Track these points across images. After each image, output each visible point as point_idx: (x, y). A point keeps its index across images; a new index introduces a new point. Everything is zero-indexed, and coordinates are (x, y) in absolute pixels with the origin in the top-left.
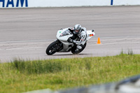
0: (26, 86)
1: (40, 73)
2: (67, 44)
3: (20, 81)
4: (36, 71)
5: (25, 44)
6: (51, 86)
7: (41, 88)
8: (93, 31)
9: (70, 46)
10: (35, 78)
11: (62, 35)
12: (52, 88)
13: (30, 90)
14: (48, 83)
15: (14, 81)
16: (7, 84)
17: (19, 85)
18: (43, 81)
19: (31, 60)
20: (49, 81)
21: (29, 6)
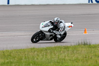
2: (48, 34)
8: (72, 23)
9: (51, 35)
11: (44, 27)
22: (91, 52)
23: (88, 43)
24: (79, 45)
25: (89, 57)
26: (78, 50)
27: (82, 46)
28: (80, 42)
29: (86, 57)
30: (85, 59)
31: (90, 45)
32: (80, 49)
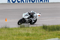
0: (48, 37)
1: (54, 31)
3: (45, 34)
4: (52, 30)
5: (48, 18)
6: (59, 36)
7: (54, 37)
10: (52, 33)
11: (25, 16)
12: (59, 37)
13: (50, 38)
14: (57, 35)
15: (43, 34)
16: (40, 35)
17: (45, 36)
18: (55, 34)
19: (50, 25)
20: (57, 34)
21: (49, 2)
22: (10, 32)
23: (8, 27)
24: (2, 28)
25: (8, 35)
26: (2, 32)
27: (4, 29)
28: (3, 26)
29: (6, 36)
30: (6, 37)
31: (9, 28)
32: (3, 31)
